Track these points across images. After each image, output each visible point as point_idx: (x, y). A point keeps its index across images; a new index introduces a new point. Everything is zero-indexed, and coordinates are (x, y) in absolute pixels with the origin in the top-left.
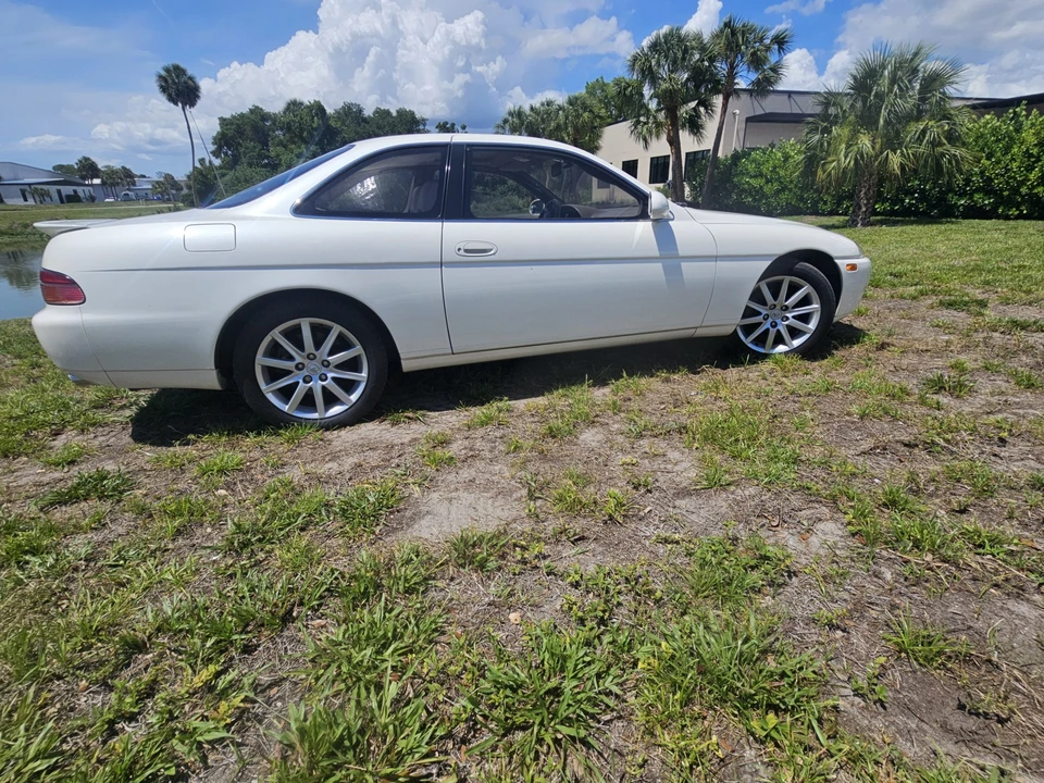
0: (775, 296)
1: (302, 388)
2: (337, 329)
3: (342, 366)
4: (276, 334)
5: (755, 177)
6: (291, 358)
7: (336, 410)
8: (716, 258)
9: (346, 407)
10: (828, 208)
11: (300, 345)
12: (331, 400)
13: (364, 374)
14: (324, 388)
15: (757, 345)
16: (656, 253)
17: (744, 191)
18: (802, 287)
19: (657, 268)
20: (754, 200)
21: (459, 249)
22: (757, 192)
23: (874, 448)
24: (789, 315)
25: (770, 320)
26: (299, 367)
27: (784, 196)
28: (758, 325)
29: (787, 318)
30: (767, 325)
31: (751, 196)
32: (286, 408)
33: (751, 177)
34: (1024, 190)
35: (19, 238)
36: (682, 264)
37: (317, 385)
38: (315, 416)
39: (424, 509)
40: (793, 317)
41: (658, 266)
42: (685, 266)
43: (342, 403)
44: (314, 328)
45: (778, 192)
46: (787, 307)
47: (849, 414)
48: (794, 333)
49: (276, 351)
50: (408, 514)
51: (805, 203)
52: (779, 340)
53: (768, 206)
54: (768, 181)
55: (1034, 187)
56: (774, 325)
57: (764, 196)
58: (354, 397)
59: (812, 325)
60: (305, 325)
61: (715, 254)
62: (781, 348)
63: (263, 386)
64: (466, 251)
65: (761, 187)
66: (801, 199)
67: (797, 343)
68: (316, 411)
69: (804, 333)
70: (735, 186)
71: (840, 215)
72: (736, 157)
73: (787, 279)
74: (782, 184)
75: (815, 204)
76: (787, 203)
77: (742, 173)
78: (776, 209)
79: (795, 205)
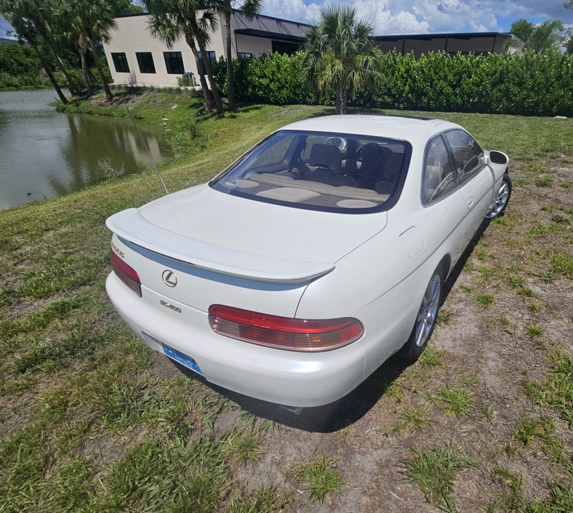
5: (262, 77)
10: (313, 100)
17: (256, 86)
20: (265, 93)
22: (265, 87)
27: (285, 92)
31: (262, 90)
33: (259, 77)
34: (404, 95)
45: (280, 89)
51: (298, 97)
53: (275, 98)
55: (408, 94)
57: (271, 90)
65: (268, 85)
66: (295, 93)
70: (250, 83)
71: (320, 105)
74: (281, 83)
75: (304, 97)
76: (288, 97)
77: (250, 74)
78: (280, 99)
79: (292, 98)
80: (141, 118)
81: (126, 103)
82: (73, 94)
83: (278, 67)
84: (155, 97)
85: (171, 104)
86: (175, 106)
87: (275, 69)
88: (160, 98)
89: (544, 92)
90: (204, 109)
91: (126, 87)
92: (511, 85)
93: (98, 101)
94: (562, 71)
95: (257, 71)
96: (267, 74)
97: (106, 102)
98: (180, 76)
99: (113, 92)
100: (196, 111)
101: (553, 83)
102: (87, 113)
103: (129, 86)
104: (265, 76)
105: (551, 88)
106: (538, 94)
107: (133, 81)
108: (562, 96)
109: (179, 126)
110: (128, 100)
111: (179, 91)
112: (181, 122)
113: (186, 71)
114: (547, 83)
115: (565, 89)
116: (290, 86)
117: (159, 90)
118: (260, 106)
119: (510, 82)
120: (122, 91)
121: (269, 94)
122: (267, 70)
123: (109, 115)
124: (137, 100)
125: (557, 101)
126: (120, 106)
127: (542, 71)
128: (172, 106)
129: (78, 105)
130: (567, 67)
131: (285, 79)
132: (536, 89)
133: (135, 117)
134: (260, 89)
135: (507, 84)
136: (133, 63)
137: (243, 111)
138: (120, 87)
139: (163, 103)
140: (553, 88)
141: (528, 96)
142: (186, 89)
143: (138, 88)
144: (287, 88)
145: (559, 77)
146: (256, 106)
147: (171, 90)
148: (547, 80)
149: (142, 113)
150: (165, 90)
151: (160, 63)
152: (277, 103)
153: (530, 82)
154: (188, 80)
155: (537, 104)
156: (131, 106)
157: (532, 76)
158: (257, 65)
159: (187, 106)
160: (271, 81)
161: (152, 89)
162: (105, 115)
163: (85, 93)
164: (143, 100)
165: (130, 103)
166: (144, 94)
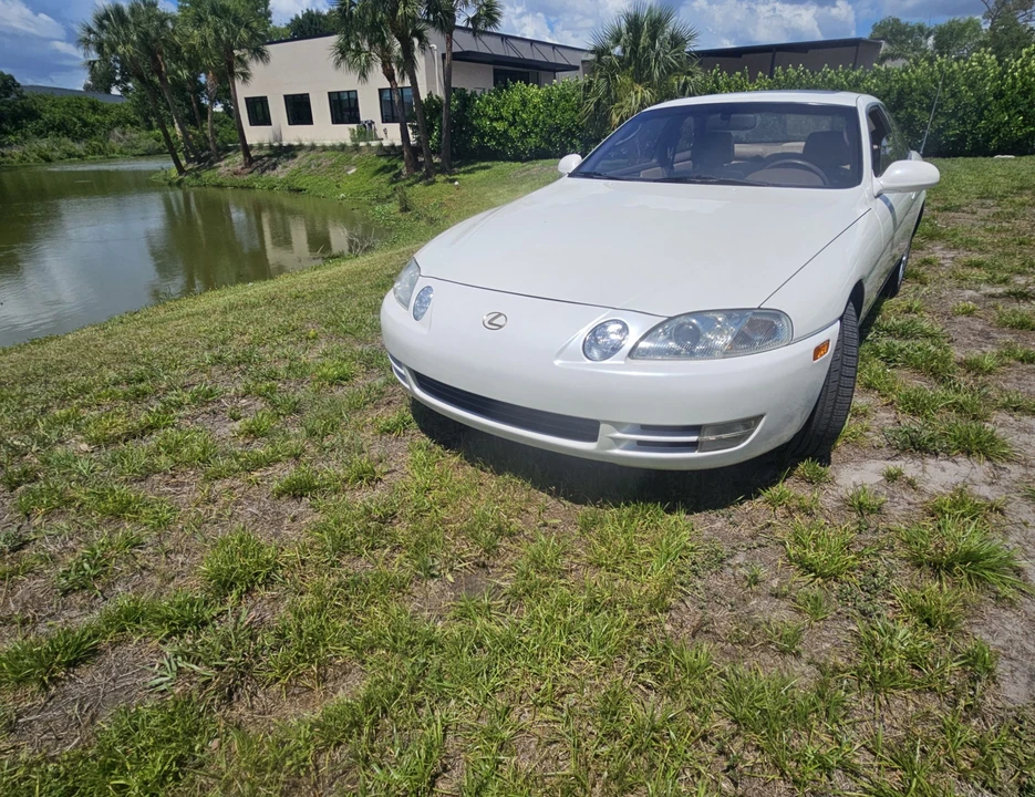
5: (497, 120)
17: (485, 134)
20: (499, 143)
22: (501, 135)
27: (533, 141)
31: (495, 138)
33: (492, 120)
45: (524, 136)
53: (515, 151)
57: (511, 140)
65: (506, 131)
66: (549, 142)
70: (475, 130)
74: (526, 126)
76: (536, 147)
77: (478, 116)
78: (523, 152)
79: (544, 149)
80: (299, 190)
81: (274, 169)
82: (189, 161)
83: (524, 103)
84: (319, 158)
85: (346, 167)
86: (353, 171)
87: (518, 106)
88: (327, 160)
89: (975, 118)
90: (400, 173)
91: (271, 147)
92: (916, 110)
93: (230, 167)
94: (1003, 84)
95: (490, 111)
96: (504, 114)
97: (242, 169)
98: (354, 126)
99: (253, 154)
100: (388, 176)
101: (990, 103)
102: (214, 186)
103: (276, 144)
104: (501, 118)
105: (986, 112)
106: (964, 123)
108: (1008, 123)
109: (366, 198)
110: (274, 166)
111: (357, 148)
112: (367, 193)
113: (363, 119)
114: (979, 104)
115: (1012, 112)
116: (542, 130)
117: (324, 148)
118: (490, 164)
119: (914, 107)
120: (265, 153)
121: (504, 145)
122: (505, 108)
123: (248, 188)
124: (293, 165)
125: (997, 131)
126: (264, 175)
127: (969, 87)
128: (348, 170)
129: (198, 176)
130: (1014, 78)
131: (534, 121)
132: (961, 113)
133: (291, 190)
134: (492, 137)
135: (909, 110)
136: (278, 111)
137: (464, 173)
138: (261, 147)
139: (333, 166)
140: (990, 111)
141: (947, 126)
142: (369, 145)
143: (290, 147)
144: (536, 134)
145: (999, 95)
146: (483, 164)
147: (343, 147)
148: (979, 100)
149: (300, 182)
150: (333, 148)
151: (321, 109)
152: (517, 158)
153: (951, 104)
154: (366, 131)
155: (962, 138)
156: (282, 173)
157: (953, 96)
158: (489, 102)
159: (373, 169)
160: (511, 125)
161: (313, 147)
162: (242, 187)
163: (207, 158)
164: (299, 163)
165: (279, 168)
166: (301, 155)
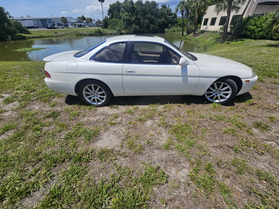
0: (218, 87)
1: (93, 98)
2: (99, 87)
3: (101, 95)
4: (86, 87)
5: (253, 26)
6: (90, 92)
7: (100, 103)
8: (200, 77)
9: (102, 103)
10: (277, 38)
11: (91, 89)
12: (98, 101)
13: (105, 97)
14: (97, 99)
15: (210, 99)
16: (181, 75)
17: (248, 30)
18: (227, 86)
19: (180, 79)
20: (251, 33)
21: (126, 71)
22: (252, 31)
23: (219, 146)
24: (221, 93)
25: (216, 93)
26: (92, 94)
27: (262, 33)
28: (212, 94)
29: (221, 94)
30: (214, 94)
32: (89, 102)
33: (252, 26)
35: (70, 36)
36: (188, 78)
37: (96, 98)
38: (95, 104)
39: (102, 137)
40: (223, 94)
41: (181, 78)
42: (189, 78)
43: (101, 102)
44: (94, 86)
45: (260, 31)
46: (221, 91)
47: (221, 130)
48: (222, 98)
49: (87, 90)
50: (99, 138)
51: (268, 35)
52: (217, 98)
53: (255, 36)
54: (257, 27)
56: (216, 95)
57: (255, 32)
58: (103, 101)
59: (228, 97)
60: (92, 86)
61: (199, 76)
62: (217, 101)
63: (85, 97)
64: (128, 72)
65: (254, 29)
67: (222, 100)
68: (95, 103)
69: (225, 98)
70: (246, 28)
72: (249, 18)
73: (223, 83)
75: (272, 36)
76: (262, 35)
77: (249, 24)
78: (257, 37)
79: (264, 36)
80: (198, 42)
82: (187, 33)
84: (207, 34)
88: (209, 35)
97: (192, 36)
98: (222, 26)
99: (196, 33)
104: (256, 25)
107: (206, 29)
110: (199, 35)
111: (217, 32)
117: (210, 32)
118: (245, 39)
120: (200, 32)
122: (258, 22)
123: (191, 40)
124: (202, 35)
126: (195, 37)
128: (210, 38)
129: (185, 36)
136: (209, 22)
146: (243, 39)
149: (199, 40)
150: (212, 32)
151: (218, 21)
152: (255, 38)
156: (198, 37)
159: (215, 38)
161: (208, 31)
163: (190, 33)
166: (205, 33)
